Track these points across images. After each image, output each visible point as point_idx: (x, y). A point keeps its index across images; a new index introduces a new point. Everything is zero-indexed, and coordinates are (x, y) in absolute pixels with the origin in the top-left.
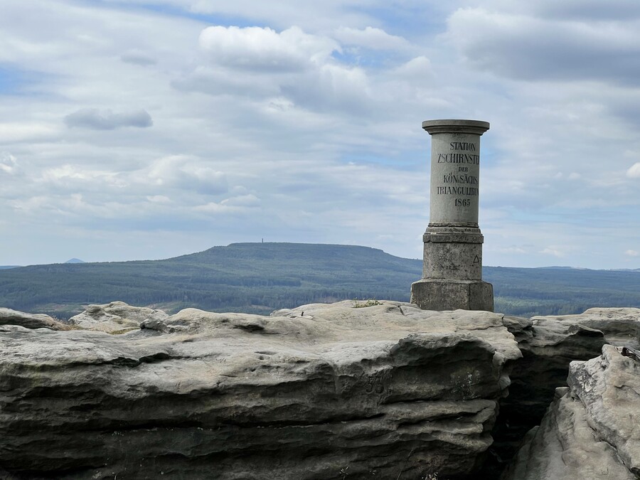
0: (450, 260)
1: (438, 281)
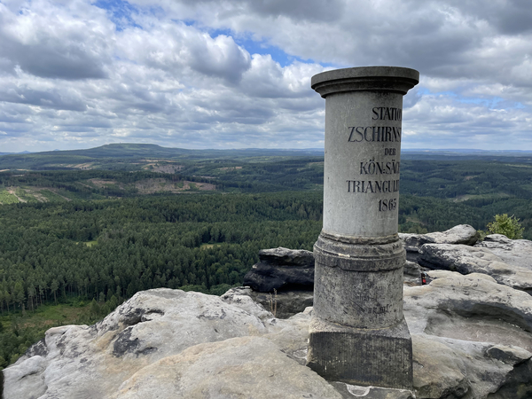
0: (375, 299)
1: (356, 331)
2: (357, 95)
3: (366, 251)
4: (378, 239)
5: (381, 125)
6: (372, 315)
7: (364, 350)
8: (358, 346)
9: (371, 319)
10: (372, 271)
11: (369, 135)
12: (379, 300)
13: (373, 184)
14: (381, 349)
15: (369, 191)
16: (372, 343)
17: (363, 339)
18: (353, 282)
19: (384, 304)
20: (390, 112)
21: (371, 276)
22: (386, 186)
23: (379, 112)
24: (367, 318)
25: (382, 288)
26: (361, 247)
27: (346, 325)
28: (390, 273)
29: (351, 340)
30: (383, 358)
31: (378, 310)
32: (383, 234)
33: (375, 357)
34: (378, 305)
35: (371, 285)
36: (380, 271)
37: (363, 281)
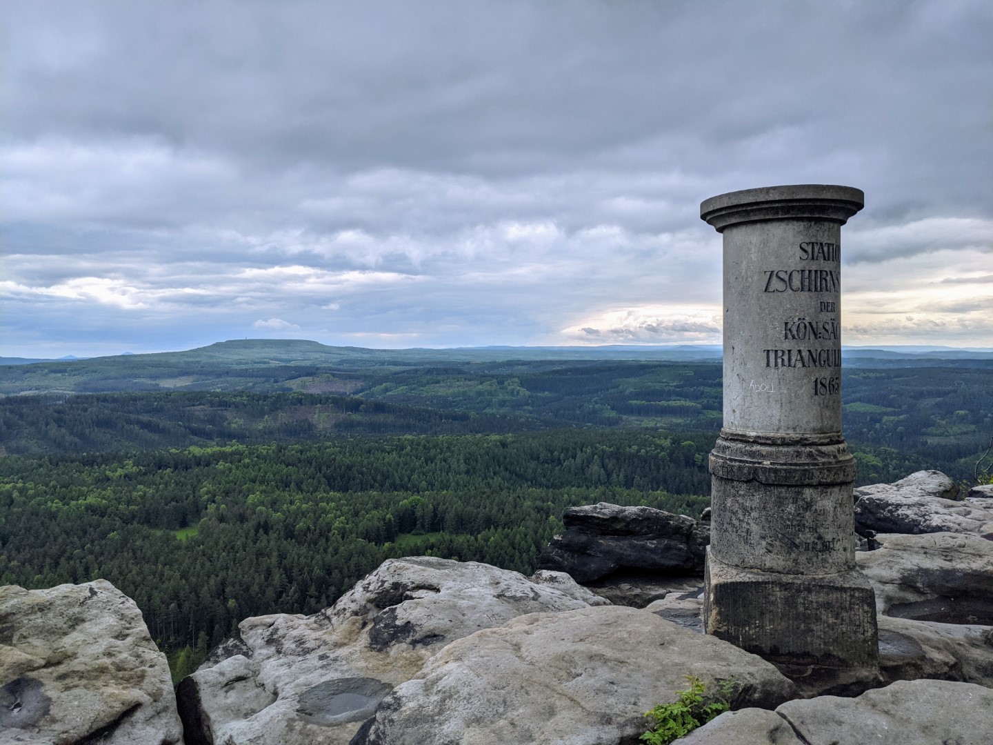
0: (814, 529)
1: (786, 579)
2: (776, 225)
3: (799, 454)
4: (813, 437)
5: (814, 268)
6: (811, 554)
7: (801, 609)
8: (790, 603)
9: (809, 560)
10: (809, 486)
11: (796, 282)
12: (821, 530)
13: (805, 354)
14: (828, 606)
15: (799, 365)
16: (813, 597)
17: (799, 591)
18: (780, 502)
19: (828, 537)
20: (825, 249)
21: (808, 493)
22: (824, 356)
23: (809, 249)
24: (802, 559)
25: (824, 513)
26: (791, 449)
27: (771, 570)
28: (836, 489)
29: (779, 594)
30: (831, 621)
31: (819, 546)
32: (822, 431)
33: (818, 619)
34: (820, 538)
35: (808, 506)
36: (820, 484)
37: (795, 501)
